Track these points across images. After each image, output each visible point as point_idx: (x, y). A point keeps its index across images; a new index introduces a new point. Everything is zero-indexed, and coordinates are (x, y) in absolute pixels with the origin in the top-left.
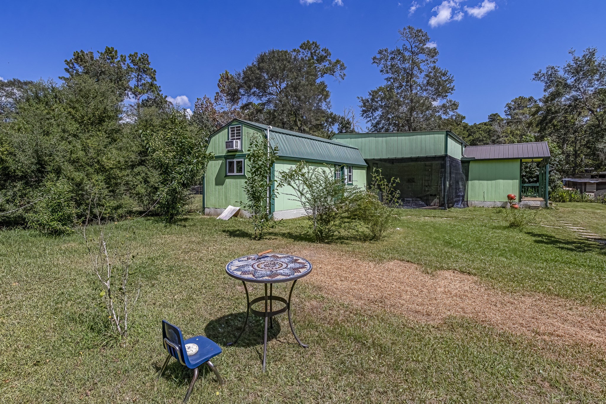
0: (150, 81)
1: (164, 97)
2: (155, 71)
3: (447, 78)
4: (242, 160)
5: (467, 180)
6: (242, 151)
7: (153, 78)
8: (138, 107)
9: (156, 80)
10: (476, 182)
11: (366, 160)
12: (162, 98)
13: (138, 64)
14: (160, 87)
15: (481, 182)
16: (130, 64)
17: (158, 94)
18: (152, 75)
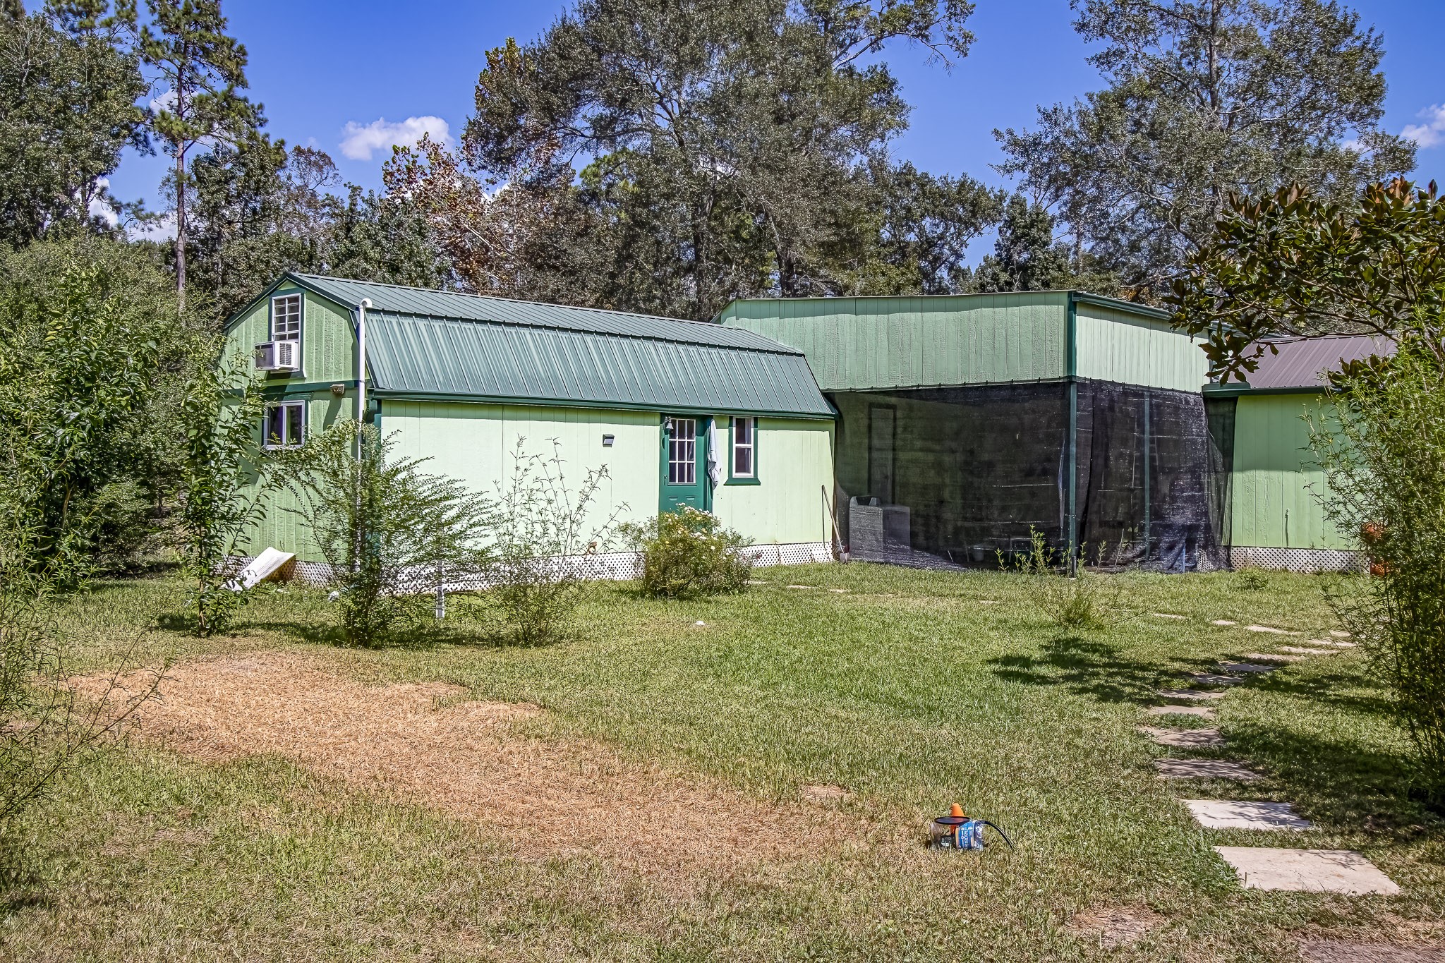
0: (221, 86)
1: (272, 145)
2: (242, 50)
3: (1358, 43)
4: (302, 403)
5: (1229, 468)
6: (300, 375)
7: (236, 79)
8: (179, 186)
9: (244, 85)
10: (1261, 475)
11: (829, 396)
12: (267, 151)
13: (178, 27)
14: (261, 107)
15: (1275, 475)
16: (152, 29)
17: (252, 137)
18: (231, 65)
